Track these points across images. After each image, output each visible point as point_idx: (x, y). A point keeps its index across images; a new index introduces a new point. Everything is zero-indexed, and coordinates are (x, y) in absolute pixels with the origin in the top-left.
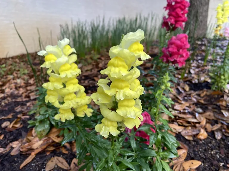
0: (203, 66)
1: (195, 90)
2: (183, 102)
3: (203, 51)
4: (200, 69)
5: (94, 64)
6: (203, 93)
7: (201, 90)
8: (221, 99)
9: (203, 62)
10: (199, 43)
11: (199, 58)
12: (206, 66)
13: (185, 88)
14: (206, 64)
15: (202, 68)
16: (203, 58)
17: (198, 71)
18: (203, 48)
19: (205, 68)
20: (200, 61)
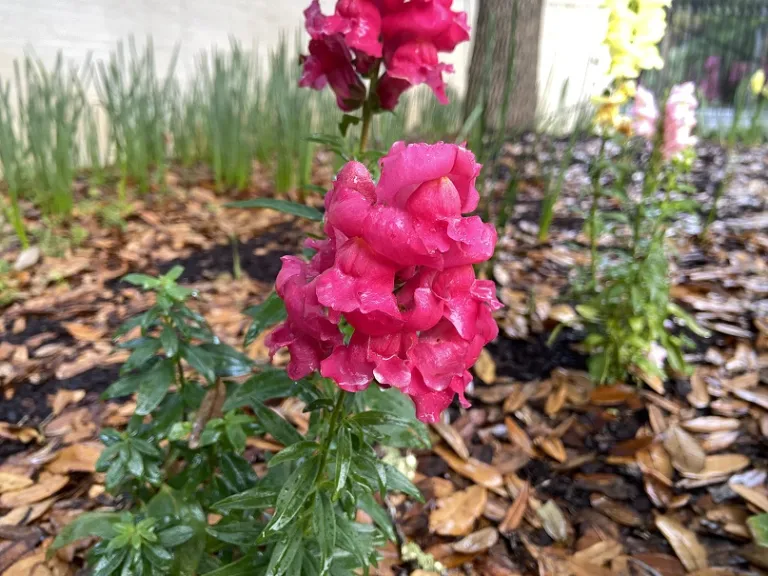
0: (538, 248)
1: (521, 379)
2: (473, 468)
3: (532, 181)
4: (529, 262)
5: (105, 243)
6: (555, 390)
7: (546, 375)
8: (641, 433)
9: (534, 229)
10: (516, 149)
11: (521, 209)
12: (548, 246)
13: (479, 367)
14: (545, 238)
15: (536, 254)
16: (532, 208)
17: (521, 272)
18: (531, 169)
19: (548, 254)
20: (525, 226)
